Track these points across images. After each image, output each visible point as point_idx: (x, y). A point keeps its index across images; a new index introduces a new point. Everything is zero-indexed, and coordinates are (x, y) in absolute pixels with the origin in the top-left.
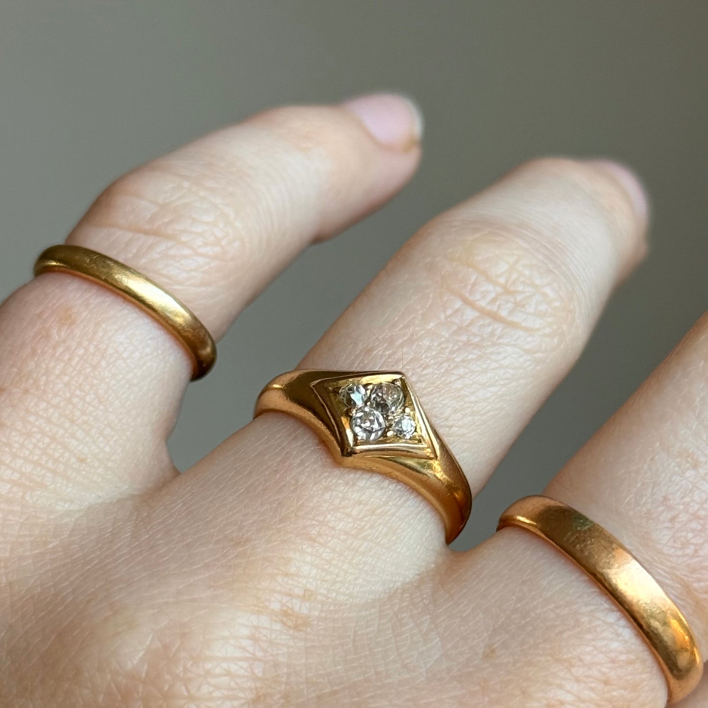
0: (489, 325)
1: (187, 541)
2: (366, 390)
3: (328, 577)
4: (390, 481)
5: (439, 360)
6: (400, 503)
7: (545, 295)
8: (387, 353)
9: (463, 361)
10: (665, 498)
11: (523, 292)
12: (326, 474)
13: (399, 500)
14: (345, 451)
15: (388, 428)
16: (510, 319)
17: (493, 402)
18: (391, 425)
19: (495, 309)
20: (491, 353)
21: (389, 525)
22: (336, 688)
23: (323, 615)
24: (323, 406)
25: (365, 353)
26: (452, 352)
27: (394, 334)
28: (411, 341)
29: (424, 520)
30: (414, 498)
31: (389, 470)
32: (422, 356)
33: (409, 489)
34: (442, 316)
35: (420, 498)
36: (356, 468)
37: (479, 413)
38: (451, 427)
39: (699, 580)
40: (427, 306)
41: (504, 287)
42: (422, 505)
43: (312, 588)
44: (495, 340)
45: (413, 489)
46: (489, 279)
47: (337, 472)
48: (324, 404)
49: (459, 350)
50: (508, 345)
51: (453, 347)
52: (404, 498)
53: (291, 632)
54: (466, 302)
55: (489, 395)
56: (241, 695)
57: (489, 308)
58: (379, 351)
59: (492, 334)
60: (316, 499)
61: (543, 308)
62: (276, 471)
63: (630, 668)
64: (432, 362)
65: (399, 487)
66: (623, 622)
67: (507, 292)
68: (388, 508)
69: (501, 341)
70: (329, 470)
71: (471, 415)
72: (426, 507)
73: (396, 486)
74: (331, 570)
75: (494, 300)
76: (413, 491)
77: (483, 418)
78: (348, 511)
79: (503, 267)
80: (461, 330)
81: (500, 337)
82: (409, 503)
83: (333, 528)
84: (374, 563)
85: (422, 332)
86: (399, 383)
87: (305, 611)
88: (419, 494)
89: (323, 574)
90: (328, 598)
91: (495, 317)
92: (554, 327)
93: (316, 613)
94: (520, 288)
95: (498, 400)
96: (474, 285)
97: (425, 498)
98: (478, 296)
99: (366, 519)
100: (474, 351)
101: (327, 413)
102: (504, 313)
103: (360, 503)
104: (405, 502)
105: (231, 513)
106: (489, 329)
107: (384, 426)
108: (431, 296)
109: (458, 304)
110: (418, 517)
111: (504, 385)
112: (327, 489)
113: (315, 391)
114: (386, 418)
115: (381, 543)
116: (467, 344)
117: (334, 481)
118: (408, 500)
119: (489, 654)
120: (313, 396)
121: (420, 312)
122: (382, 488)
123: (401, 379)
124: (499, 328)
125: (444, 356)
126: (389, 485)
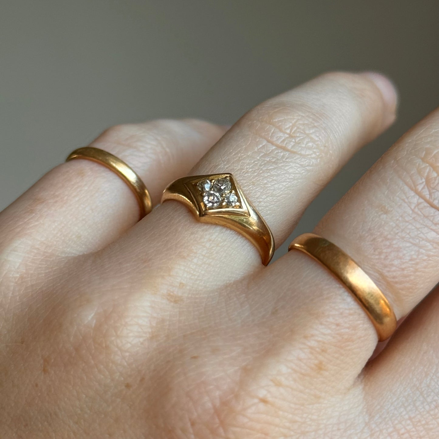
0: (281, 152)
1: (120, 262)
2: (211, 182)
3: (193, 277)
4: (226, 229)
5: (254, 169)
6: (232, 240)
7: (312, 138)
8: (226, 167)
9: (267, 170)
10: (370, 229)
11: (299, 137)
12: (192, 226)
13: (232, 239)
14: (201, 214)
15: (223, 201)
16: (292, 150)
17: (283, 190)
18: (224, 199)
19: (284, 145)
20: (282, 166)
21: (227, 252)
22: (193, 331)
23: (190, 296)
24: (189, 192)
25: (214, 167)
26: (261, 165)
27: (230, 157)
28: (239, 161)
29: (246, 250)
30: (241, 238)
31: (225, 223)
32: (244, 167)
33: (237, 233)
34: (256, 149)
35: (244, 238)
36: (207, 223)
37: (276, 196)
38: (260, 202)
39: (389, 271)
40: (248, 144)
41: (289, 134)
42: (245, 242)
43: (184, 282)
44: (284, 160)
45: (240, 234)
46: (281, 131)
47: (198, 225)
48: (190, 192)
49: (265, 164)
50: (291, 162)
51: (261, 163)
52: (235, 238)
53: (172, 304)
54: (268, 141)
55: (281, 186)
56: (144, 335)
57: (280, 145)
58: (222, 166)
59: (283, 157)
60: (186, 238)
61: (310, 144)
62: (166, 226)
63: (351, 317)
64: (250, 170)
65: (231, 232)
66: (346, 294)
67: (291, 136)
68: (226, 243)
69: (287, 160)
70: (193, 224)
71: (271, 196)
72: (247, 243)
73: (230, 232)
74: (195, 273)
75: (283, 141)
76: (239, 235)
77: (278, 198)
78: (203, 244)
79: (289, 125)
80: (266, 155)
81: (287, 159)
82: (237, 240)
83: (196, 253)
84: (219, 271)
85: (245, 156)
86: (228, 178)
87: (180, 294)
88: (243, 236)
89: (190, 275)
90: (192, 288)
91: (284, 149)
92: (318, 154)
93: (186, 295)
94: (298, 135)
95: (286, 189)
96: (273, 133)
97: (246, 239)
98: (275, 139)
99: (214, 248)
100: (273, 165)
101: (191, 196)
102: (289, 147)
103: (210, 240)
104: (235, 240)
105: (142, 248)
106: (282, 154)
107: (220, 200)
108: (250, 139)
109: (265, 143)
110: (243, 248)
111: (289, 182)
112: (192, 233)
113: (186, 186)
114: (221, 196)
115: (223, 261)
116: (269, 162)
117: (196, 230)
118: (237, 239)
119: (275, 312)
120: (185, 188)
121: (244, 147)
122: (222, 232)
123: (230, 176)
124: (287, 154)
125: (257, 167)
126: (225, 231)
